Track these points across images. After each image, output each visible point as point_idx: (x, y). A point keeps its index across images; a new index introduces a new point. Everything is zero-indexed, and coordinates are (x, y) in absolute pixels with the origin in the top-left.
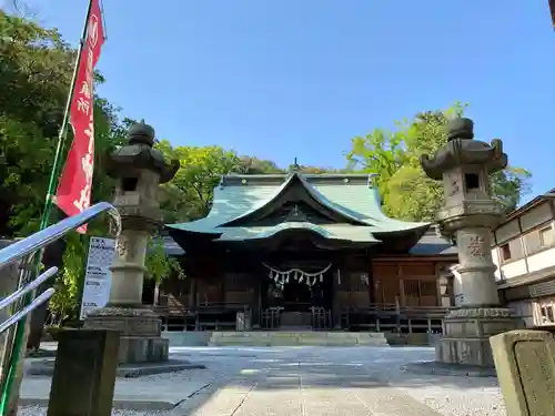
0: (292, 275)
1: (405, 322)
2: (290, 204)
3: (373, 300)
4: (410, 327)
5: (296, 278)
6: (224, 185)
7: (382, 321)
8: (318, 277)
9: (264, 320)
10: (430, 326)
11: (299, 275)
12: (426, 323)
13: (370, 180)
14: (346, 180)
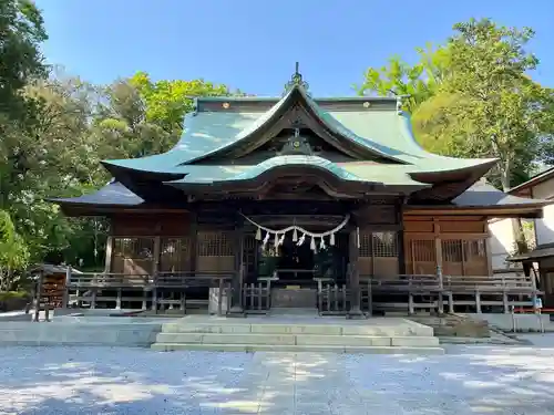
0: (289, 235)
1: (446, 298)
2: (286, 133)
3: (402, 269)
4: (452, 303)
5: (295, 239)
6: (199, 109)
7: (417, 299)
8: (327, 239)
9: (249, 299)
10: (479, 303)
11: (300, 234)
12: (474, 298)
13: (399, 103)
14: (366, 105)
